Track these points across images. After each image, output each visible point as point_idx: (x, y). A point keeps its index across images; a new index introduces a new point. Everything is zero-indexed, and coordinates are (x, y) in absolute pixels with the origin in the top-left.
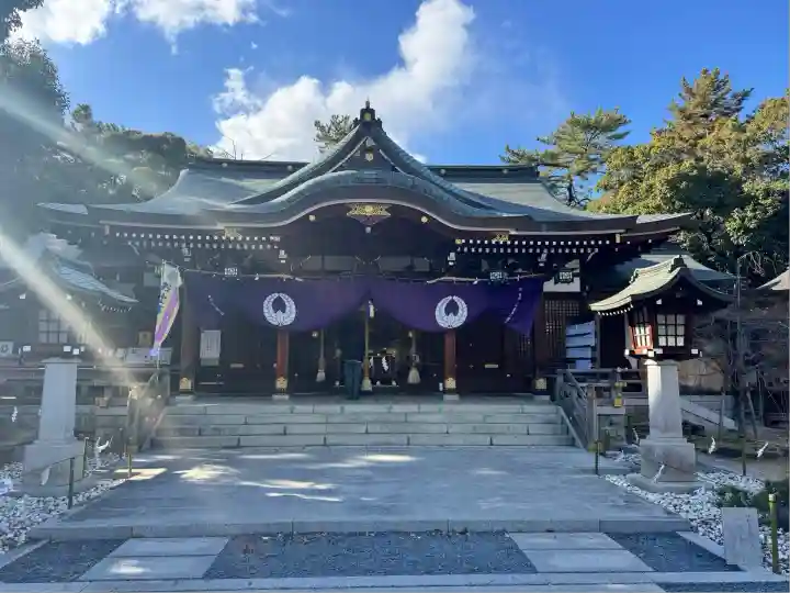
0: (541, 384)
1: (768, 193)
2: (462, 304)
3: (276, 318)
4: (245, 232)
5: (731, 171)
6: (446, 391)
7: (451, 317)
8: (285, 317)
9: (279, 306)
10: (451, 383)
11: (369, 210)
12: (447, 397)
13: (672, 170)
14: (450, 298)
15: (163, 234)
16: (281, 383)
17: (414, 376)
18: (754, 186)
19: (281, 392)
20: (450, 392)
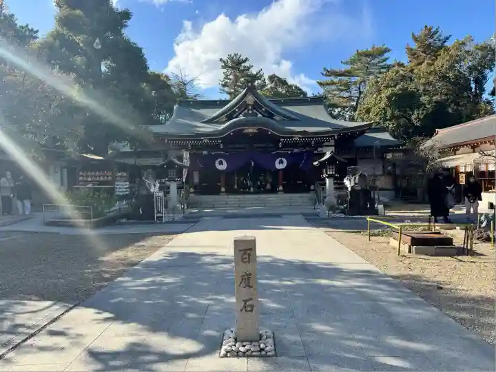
0: (312, 187)
1: (429, 102)
2: (284, 160)
3: (220, 167)
4: (210, 140)
5: (418, 91)
6: (279, 191)
7: (280, 165)
8: (223, 167)
9: (221, 163)
10: (281, 188)
11: (251, 131)
12: (279, 193)
13: (389, 92)
14: (280, 159)
15: (186, 141)
16: (223, 189)
17: (268, 186)
18: (424, 99)
19: (223, 192)
20: (281, 191)
